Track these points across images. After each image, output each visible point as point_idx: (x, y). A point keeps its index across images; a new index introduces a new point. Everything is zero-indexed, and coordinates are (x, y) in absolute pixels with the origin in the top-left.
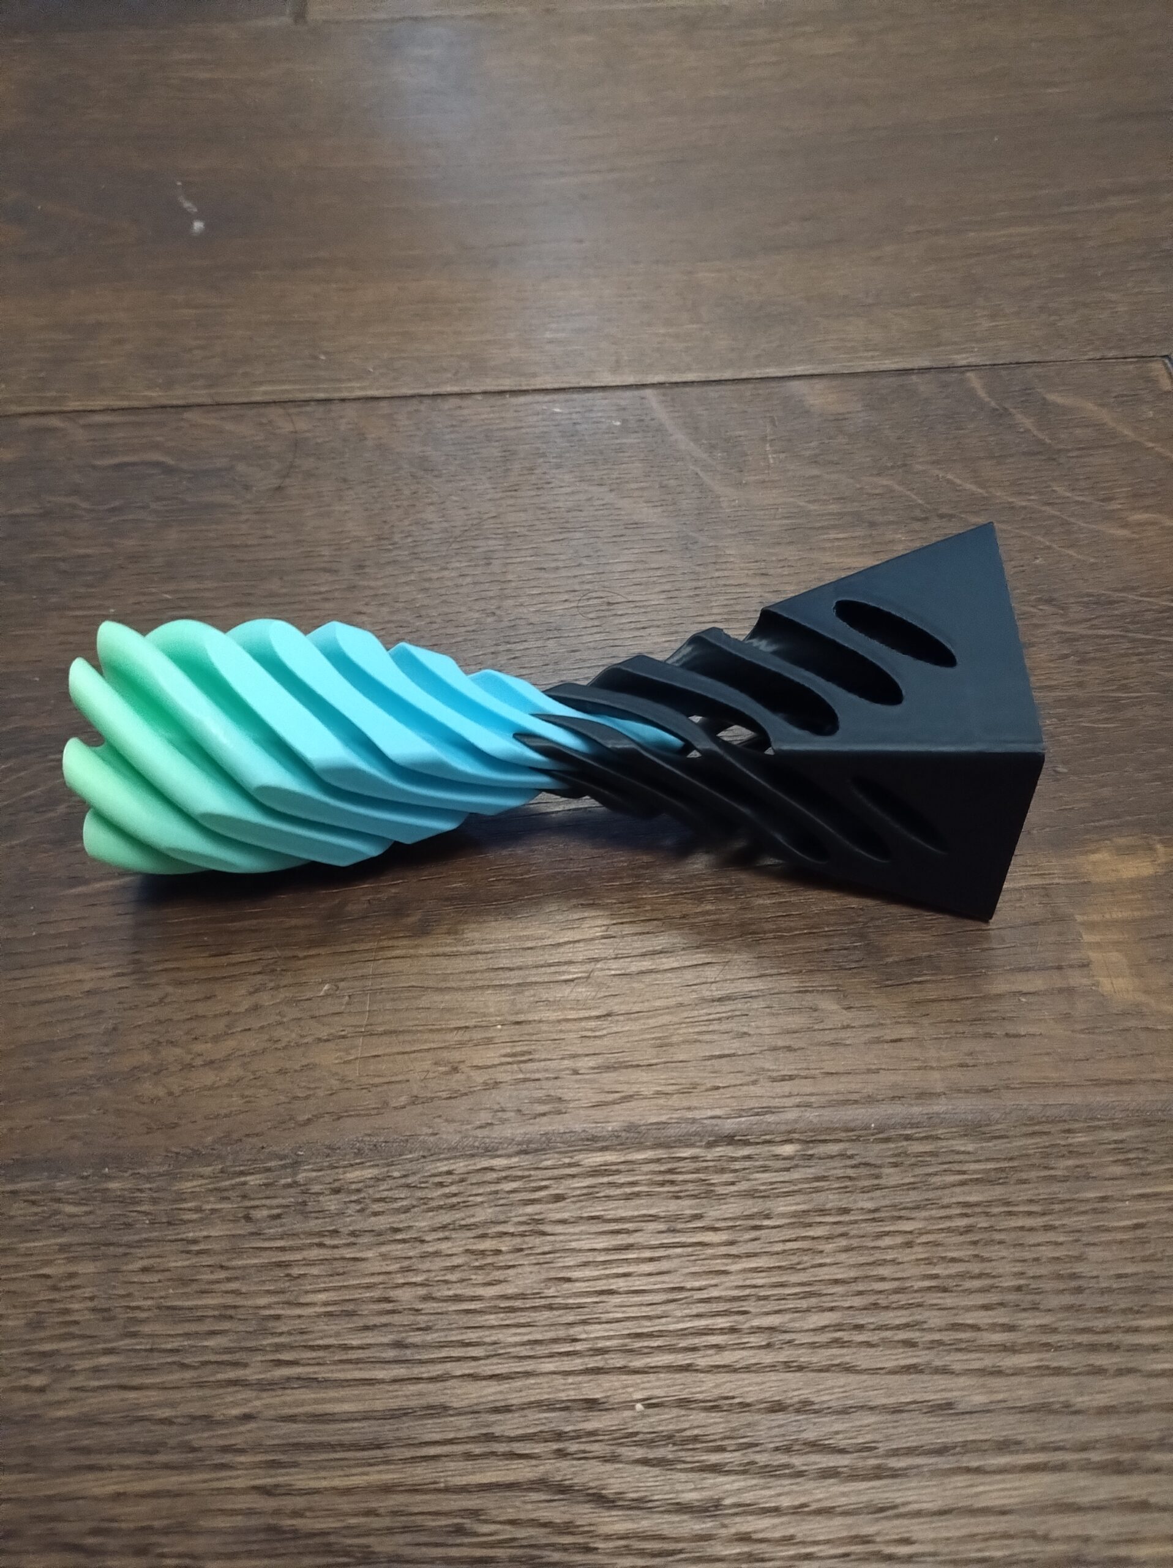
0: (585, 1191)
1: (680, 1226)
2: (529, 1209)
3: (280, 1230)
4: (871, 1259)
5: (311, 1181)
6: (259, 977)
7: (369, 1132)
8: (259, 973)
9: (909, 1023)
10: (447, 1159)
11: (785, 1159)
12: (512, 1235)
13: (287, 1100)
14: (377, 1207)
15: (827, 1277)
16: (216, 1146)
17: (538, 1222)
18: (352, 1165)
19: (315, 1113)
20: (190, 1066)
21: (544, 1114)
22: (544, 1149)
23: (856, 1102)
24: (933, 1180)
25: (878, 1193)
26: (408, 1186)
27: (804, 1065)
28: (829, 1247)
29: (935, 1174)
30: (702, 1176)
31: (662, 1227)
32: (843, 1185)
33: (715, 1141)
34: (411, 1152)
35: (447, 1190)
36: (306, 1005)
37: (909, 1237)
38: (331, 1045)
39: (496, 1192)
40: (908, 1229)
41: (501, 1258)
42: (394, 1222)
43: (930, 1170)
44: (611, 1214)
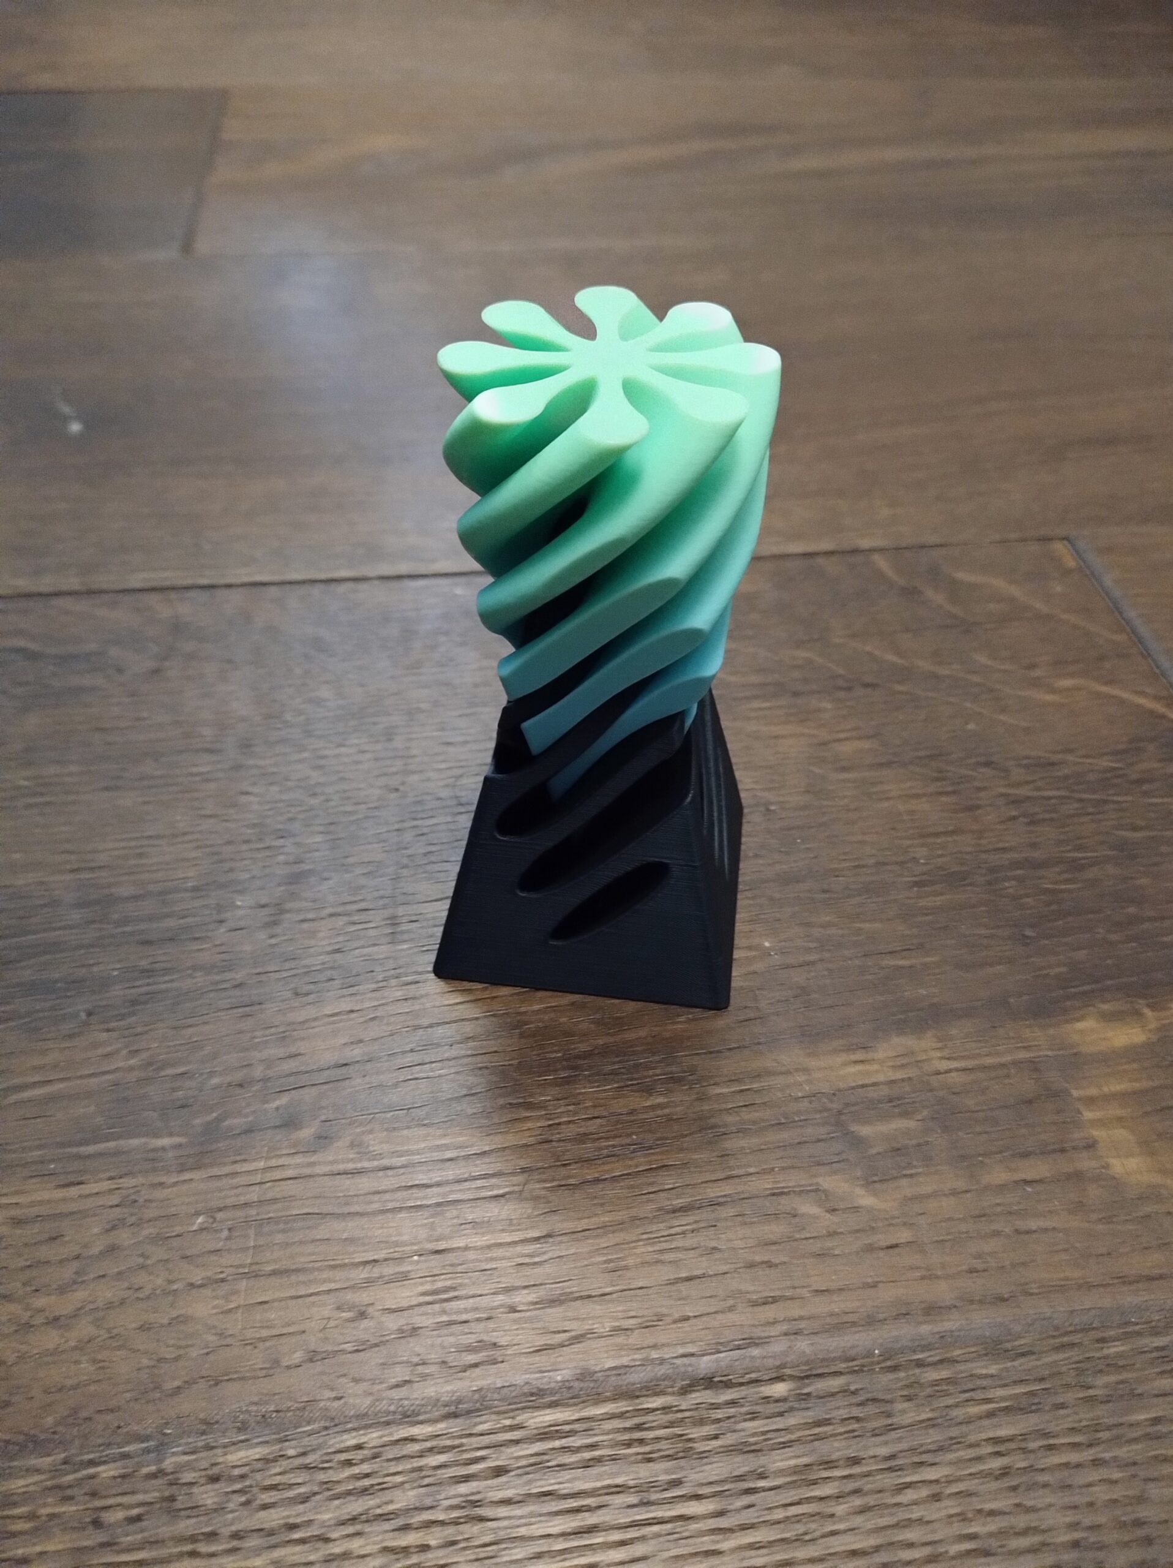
0: (532, 1460)
1: (654, 1497)
2: (463, 1488)
3: (139, 1536)
4: (892, 1520)
5: (180, 1468)
6: (117, 1210)
7: (256, 1399)
8: (117, 1206)
9: (905, 1224)
10: (354, 1429)
11: (777, 1401)
12: (442, 1523)
13: (152, 1363)
14: (266, 1497)
15: (843, 1548)
16: (60, 1429)
17: (475, 1504)
18: (234, 1444)
19: (186, 1379)
20: (28, 1326)
21: (476, 1365)
22: (478, 1410)
23: (854, 1324)
24: (955, 1413)
25: (893, 1435)
26: (307, 1467)
27: (789, 1283)
28: (840, 1509)
29: (957, 1405)
30: (678, 1431)
31: (633, 1499)
32: (850, 1428)
33: (690, 1386)
34: (309, 1423)
35: (356, 1470)
36: (175, 1243)
37: (935, 1489)
38: (208, 1292)
39: (420, 1469)
40: (933, 1478)
41: (430, 1555)
42: (288, 1517)
43: (950, 1401)
44: (566, 1488)
